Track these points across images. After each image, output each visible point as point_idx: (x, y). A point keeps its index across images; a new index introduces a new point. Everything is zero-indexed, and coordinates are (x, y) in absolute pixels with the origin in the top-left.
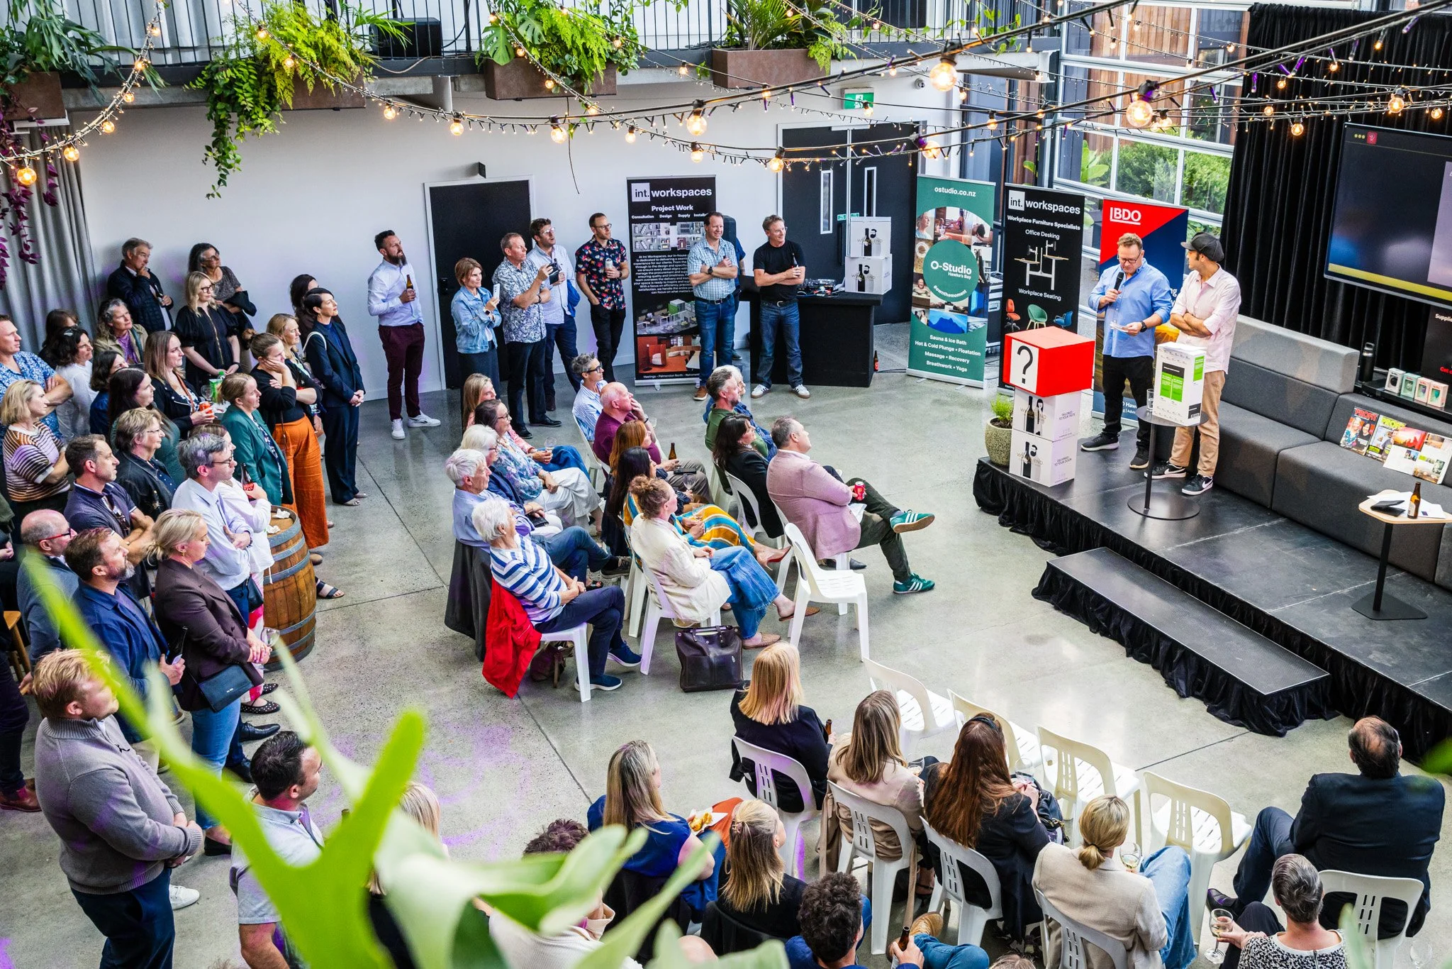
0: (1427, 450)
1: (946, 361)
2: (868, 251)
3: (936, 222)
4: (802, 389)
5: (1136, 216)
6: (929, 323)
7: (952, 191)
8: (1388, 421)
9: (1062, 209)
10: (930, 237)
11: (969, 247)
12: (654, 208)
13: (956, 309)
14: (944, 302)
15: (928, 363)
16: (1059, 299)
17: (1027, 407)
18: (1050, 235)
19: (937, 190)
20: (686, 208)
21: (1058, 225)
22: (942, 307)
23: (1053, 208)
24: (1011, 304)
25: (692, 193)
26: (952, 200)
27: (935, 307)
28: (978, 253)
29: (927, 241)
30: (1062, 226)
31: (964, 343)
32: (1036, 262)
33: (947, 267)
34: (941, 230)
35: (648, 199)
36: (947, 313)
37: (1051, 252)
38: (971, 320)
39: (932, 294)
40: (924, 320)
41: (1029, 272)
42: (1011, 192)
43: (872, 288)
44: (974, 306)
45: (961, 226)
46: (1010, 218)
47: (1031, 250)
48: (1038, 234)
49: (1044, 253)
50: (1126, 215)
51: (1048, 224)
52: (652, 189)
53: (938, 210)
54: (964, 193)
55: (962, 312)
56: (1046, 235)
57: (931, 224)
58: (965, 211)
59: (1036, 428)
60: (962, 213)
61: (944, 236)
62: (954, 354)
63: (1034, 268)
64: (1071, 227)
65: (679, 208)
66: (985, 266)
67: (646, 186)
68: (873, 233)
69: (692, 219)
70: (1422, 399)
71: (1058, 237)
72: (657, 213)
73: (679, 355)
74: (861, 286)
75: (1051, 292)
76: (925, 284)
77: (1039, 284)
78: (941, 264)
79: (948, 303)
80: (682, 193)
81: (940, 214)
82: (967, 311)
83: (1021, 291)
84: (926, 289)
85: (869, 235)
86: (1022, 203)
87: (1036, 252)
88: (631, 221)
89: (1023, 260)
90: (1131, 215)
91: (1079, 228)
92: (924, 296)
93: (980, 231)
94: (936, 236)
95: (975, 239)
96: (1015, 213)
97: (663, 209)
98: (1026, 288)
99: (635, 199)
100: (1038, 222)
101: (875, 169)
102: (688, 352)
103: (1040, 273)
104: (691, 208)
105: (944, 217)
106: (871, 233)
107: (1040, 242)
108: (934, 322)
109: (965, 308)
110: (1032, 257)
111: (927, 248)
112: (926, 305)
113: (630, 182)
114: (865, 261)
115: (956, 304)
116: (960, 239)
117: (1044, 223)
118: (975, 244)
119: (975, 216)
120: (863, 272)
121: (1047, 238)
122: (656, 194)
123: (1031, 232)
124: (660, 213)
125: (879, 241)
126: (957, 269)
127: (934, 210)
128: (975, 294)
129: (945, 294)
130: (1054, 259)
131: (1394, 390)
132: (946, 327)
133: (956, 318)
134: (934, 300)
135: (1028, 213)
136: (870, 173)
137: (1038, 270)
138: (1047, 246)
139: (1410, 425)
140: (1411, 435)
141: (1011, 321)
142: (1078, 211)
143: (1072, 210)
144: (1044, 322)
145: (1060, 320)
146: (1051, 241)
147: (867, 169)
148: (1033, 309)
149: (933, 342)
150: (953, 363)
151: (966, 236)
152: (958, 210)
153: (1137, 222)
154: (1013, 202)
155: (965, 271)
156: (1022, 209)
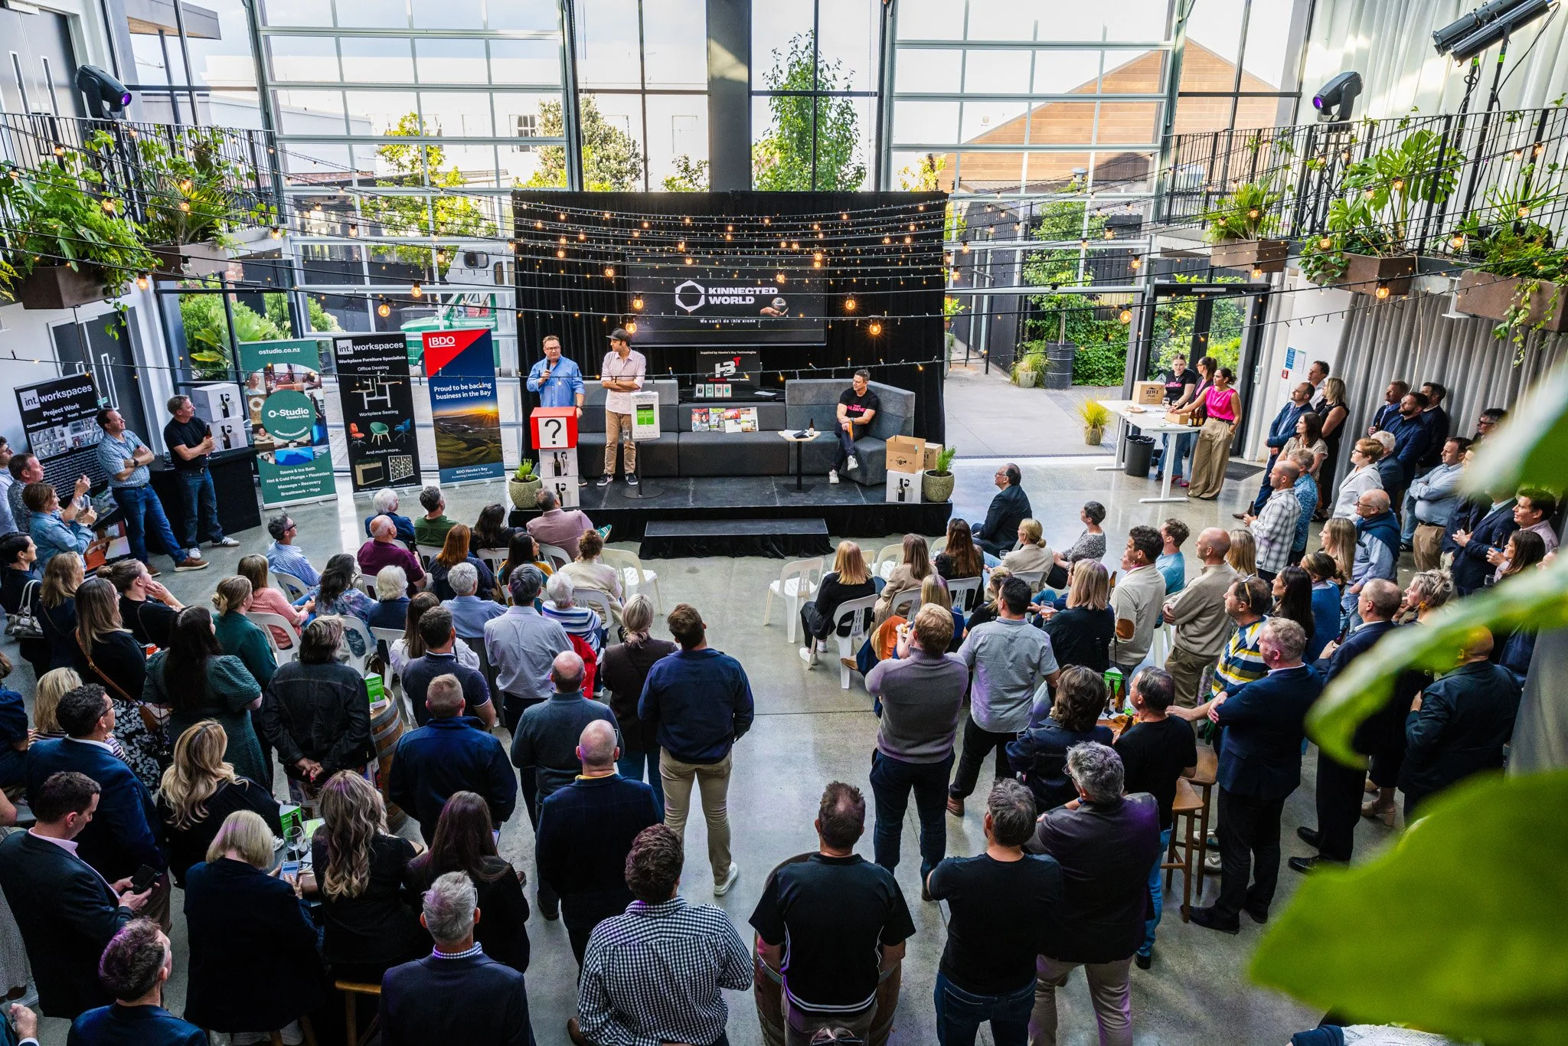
0: (744, 417)
1: (301, 488)
2: (226, 413)
3: (266, 379)
4: (229, 540)
5: (451, 340)
6: (277, 462)
7: (276, 351)
8: (715, 410)
9: (387, 346)
10: (263, 392)
11: (303, 392)
12: (45, 413)
13: (300, 444)
14: (287, 441)
15: (283, 494)
16: (397, 412)
17: (553, 460)
18: (380, 368)
19: (261, 353)
20: (73, 408)
21: (385, 359)
22: (287, 445)
23: (379, 347)
24: (354, 427)
25: (75, 392)
26: (277, 359)
27: (280, 447)
28: (311, 395)
29: (260, 396)
30: (390, 359)
31: (313, 468)
32: (371, 390)
33: (284, 413)
34: (272, 384)
35: (38, 406)
36: (292, 449)
37: (383, 379)
38: (315, 449)
39: (274, 438)
40: (271, 461)
41: (366, 399)
42: (338, 342)
43: (237, 444)
44: (316, 437)
45: (291, 377)
46: (341, 362)
47: (365, 382)
48: (369, 368)
49: (377, 381)
50: (443, 341)
51: (377, 359)
52: (40, 394)
53: (266, 369)
54: (289, 351)
55: (306, 445)
56: (376, 368)
57: (261, 382)
58: (292, 365)
59: (563, 472)
60: (290, 367)
61: (275, 389)
62: (304, 480)
63: (369, 395)
64: (398, 358)
65: (67, 408)
66: (320, 403)
67: (34, 393)
68: (227, 396)
69: (81, 417)
70: (718, 395)
72: (49, 418)
74: (227, 444)
75: (389, 409)
76: (266, 431)
77: (375, 406)
78: (278, 411)
79: (292, 441)
80: (67, 394)
81: (269, 373)
82: (311, 443)
83: (361, 415)
84: (268, 435)
85: (224, 400)
86: (351, 348)
87: (370, 383)
88: (27, 431)
89: (359, 391)
90: (446, 340)
91: (405, 358)
92: (267, 441)
93: (309, 378)
94: (269, 390)
95: (306, 385)
96: (345, 357)
97: (54, 412)
98: (366, 411)
99: (26, 408)
100: (367, 360)
102: (104, 544)
103: (376, 398)
104: (78, 406)
105: (273, 372)
106: (225, 397)
107: (372, 375)
108: (282, 460)
109: (309, 441)
110: (367, 387)
111: (262, 402)
112: (271, 448)
113: (18, 392)
114: (226, 422)
115: (298, 440)
116: (293, 388)
117: (373, 359)
118: (308, 389)
119: (303, 367)
120: (226, 432)
121: (378, 370)
122: (44, 399)
123: (363, 368)
124: (52, 417)
125: (233, 403)
126: (295, 412)
127: (262, 370)
128: (315, 429)
129: (287, 435)
130: (387, 384)
131: (701, 395)
132: (293, 461)
133: (300, 451)
134: (277, 442)
135: (357, 354)
137: (374, 396)
138: (379, 376)
139: (728, 408)
140: (731, 413)
141: (357, 439)
142: (401, 345)
143: (396, 346)
144: (386, 433)
145: (400, 427)
146: (382, 371)
147: (103, 356)
148: (374, 426)
149: (284, 476)
150: (306, 487)
151: (298, 385)
152: (285, 365)
153: (452, 345)
154: (341, 350)
155: (302, 412)
156: (351, 352)
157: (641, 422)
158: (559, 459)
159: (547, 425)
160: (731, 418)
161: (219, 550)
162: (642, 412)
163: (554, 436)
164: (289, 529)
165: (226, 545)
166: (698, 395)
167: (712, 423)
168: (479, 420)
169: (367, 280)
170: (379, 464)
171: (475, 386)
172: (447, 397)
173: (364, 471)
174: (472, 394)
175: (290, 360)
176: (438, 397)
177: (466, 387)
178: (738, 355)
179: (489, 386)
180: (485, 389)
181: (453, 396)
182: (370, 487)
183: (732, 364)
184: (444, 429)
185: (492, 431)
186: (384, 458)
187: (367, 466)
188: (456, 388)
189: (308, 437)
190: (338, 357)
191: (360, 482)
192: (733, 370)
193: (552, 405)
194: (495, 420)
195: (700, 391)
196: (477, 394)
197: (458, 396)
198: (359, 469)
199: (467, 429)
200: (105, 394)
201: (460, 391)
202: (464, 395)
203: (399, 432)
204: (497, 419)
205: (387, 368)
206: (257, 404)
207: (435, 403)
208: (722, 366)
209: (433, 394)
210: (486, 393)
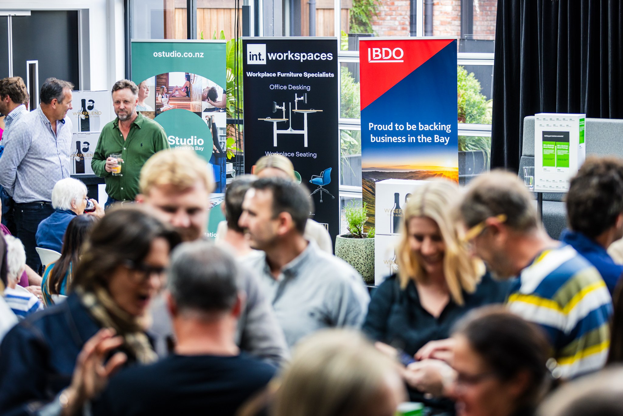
2: (85, 125)
3: (157, 91)
5: (398, 53)
7: (174, 54)
9: (311, 57)
10: (152, 109)
11: (199, 114)
16: (315, 156)
18: (299, 88)
19: (156, 55)
21: (307, 75)
23: (301, 57)
26: (175, 65)
30: (313, 75)
32: (284, 119)
34: (163, 100)
37: (301, 105)
41: (276, 132)
42: (250, 47)
45: (188, 91)
46: (249, 74)
47: (277, 107)
48: (285, 88)
49: (293, 108)
50: (387, 54)
51: (296, 75)
53: (158, 78)
54: (190, 55)
56: (294, 88)
57: (151, 94)
58: (192, 75)
60: (188, 78)
63: (281, 126)
64: (323, 75)
66: (220, 133)
68: (91, 104)
71: (309, 89)
75: (304, 150)
77: (287, 143)
86: (263, 56)
87: (283, 108)
89: (268, 119)
90: (392, 53)
91: (333, 75)
93: (211, 95)
94: (158, 107)
95: (206, 104)
96: (256, 68)
98: (274, 150)
100: (284, 75)
101: (36, 62)
103: (290, 131)
106: (87, 104)
107: (287, 97)
110: (279, 114)
114: (84, 136)
116: (188, 107)
117: (291, 75)
118: (207, 110)
119: (204, 79)
121: (296, 91)
123: (276, 86)
125: (97, 113)
126: (187, 141)
127: (153, 78)
130: (306, 112)
135: (271, 66)
136: (32, 66)
137: (287, 128)
138: (297, 99)
142: (330, 56)
143: (323, 56)
145: (318, 179)
146: (301, 93)
147: (29, 62)
151: (195, 103)
152: (183, 74)
153: (399, 60)
154: (251, 57)
155: (196, 143)
156: (264, 62)
157: (548, 160)
162: (551, 145)
171: (427, 128)
172: (386, 139)
174: (422, 138)
175: (189, 67)
176: (373, 139)
177: (414, 127)
179: (448, 128)
180: (442, 133)
181: (394, 139)
188: (400, 127)
190: (247, 68)
196: (429, 140)
197: (402, 140)
201: (404, 133)
202: (411, 139)
207: (367, 148)
209: (365, 133)
210: (443, 140)
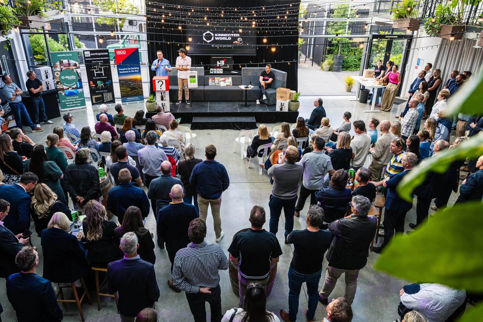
0: (227, 81)
1: (74, 104)
2: (47, 77)
3: (60, 65)
4: (50, 121)
5: (124, 52)
6: (65, 94)
7: (63, 55)
8: (217, 78)
9: (102, 54)
10: (60, 70)
11: (73, 70)
13: (73, 88)
14: (68, 87)
15: (68, 106)
16: (106, 77)
17: (161, 95)
18: (100, 61)
19: (58, 56)
21: (102, 58)
22: (68, 89)
23: (99, 54)
24: (91, 82)
26: (64, 58)
27: (66, 89)
28: (76, 71)
31: (78, 97)
32: (97, 69)
33: (67, 77)
34: (62, 67)
36: (70, 90)
37: (101, 66)
38: (78, 90)
39: (64, 86)
40: (63, 94)
41: (95, 73)
42: (85, 52)
43: (51, 88)
44: (78, 86)
45: (69, 64)
46: (86, 59)
48: (96, 62)
49: (99, 66)
50: (122, 52)
51: (99, 59)
53: (60, 62)
54: (68, 55)
55: (75, 89)
58: (69, 60)
59: (164, 99)
60: (68, 61)
61: (64, 69)
62: (75, 101)
63: (96, 71)
64: (106, 58)
66: (79, 74)
70: (218, 72)
73: (5, 124)
74: (48, 88)
75: (103, 76)
76: (61, 84)
77: (98, 75)
78: (65, 77)
79: (70, 87)
81: (61, 63)
82: (77, 88)
83: (94, 78)
84: (62, 85)
85: (46, 73)
86: (89, 54)
89: (93, 70)
90: (123, 52)
91: (108, 58)
92: (62, 87)
94: (61, 69)
95: (74, 67)
98: (95, 77)
100: (95, 59)
102: (7, 122)
103: (99, 72)
105: (62, 63)
106: (46, 71)
107: (97, 64)
108: (67, 94)
109: (76, 87)
110: (95, 68)
111: (59, 73)
112: (63, 90)
114: (47, 80)
115: (73, 87)
116: (70, 68)
117: (97, 58)
118: (75, 69)
119: (73, 61)
120: (47, 84)
123: (94, 62)
126: (71, 77)
127: (59, 62)
128: (78, 83)
129: (68, 85)
130: (103, 67)
131: (212, 73)
132: (71, 94)
133: (73, 91)
134: (65, 87)
135: (92, 57)
137: (98, 71)
139: (221, 77)
140: (223, 79)
141: (92, 87)
142: (107, 54)
143: (105, 54)
144: (102, 85)
145: (107, 83)
146: (101, 63)
147: (3, 56)
148: (98, 82)
149: (68, 99)
150: (76, 104)
151: (71, 67)
152: (67, 60)
153: (125, 53)
154: (86, 55)
155: (73, 77)
156: (90, 56)
157: (191, 82)
158: (163, 94)
159: (158, 82)
160: (223, 81)
161: (47, 125)
162: (192, 78)
163: (161, 87)
164: (70, 118)
165: (49, 123)
166: (211, 72)
167: (216, 82)
168: (135, 81)
169: (94, 30)
170: (100, 96)
171: (133, 69)
172: (123, 72)
173: (95, 98)
174: (132, 71)
175: (68, 58)
176: (120, 72)
177: (130, 69)
178: (225, 58)
179: (138, 68)
180: (137, 70)
181: (126, 72)
182: (98, 104)
183: (223, 61)
184: (122, 83)
185: (139, 85)
186: (102, 94)
187: (96, 96)
188: (127, 69)
189: (75, 86)
190: (85, 58)
191: (94, 102)
192: (223, 64)
193: (160, 76)
194: (141, 81)
195: (212, 71)
196: (134, 71)
197: (128, 72)
198: (94, 97)
199: (130, 84)
200: (4, 70)
201: (128, 70)
202: (130, 71)
203: (107, 84)
204: (141, 80)
205: (102, 62)
206: (57, 74)
207: (119, 74)
208: (219, 62)
209: (118, 71)
210: (137, 71)
